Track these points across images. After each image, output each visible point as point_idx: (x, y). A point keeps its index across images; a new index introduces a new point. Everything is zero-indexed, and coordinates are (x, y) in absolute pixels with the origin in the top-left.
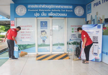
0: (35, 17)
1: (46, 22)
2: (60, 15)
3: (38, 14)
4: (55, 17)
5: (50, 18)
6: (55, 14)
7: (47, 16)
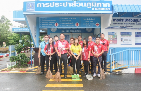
0: (62, 32)
1: (69, 35)
2: (77, 31)
3: (63, 31)
4: (74, 32)
5: (71, 33)
6: (74, 31)
7: (69, 32)
